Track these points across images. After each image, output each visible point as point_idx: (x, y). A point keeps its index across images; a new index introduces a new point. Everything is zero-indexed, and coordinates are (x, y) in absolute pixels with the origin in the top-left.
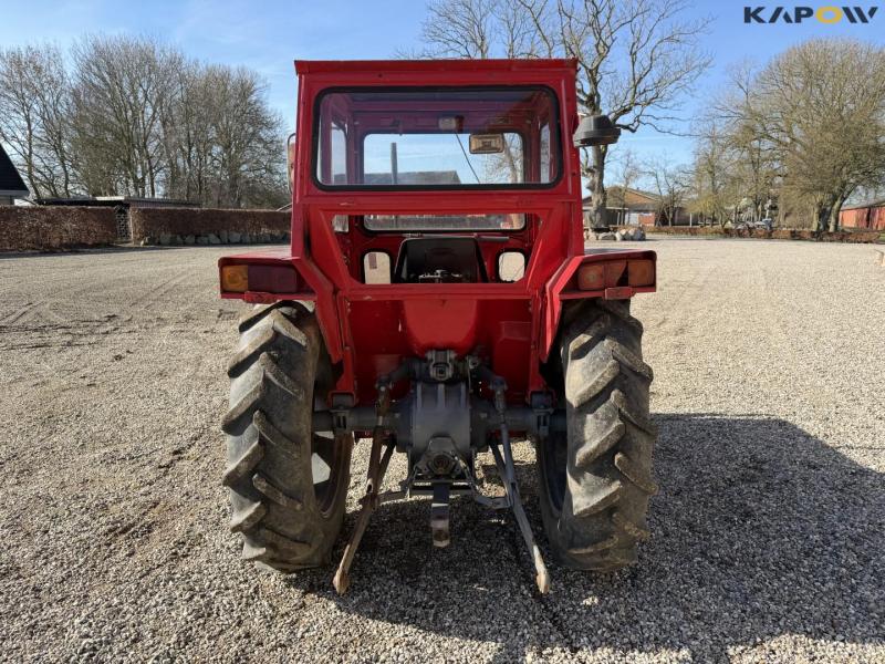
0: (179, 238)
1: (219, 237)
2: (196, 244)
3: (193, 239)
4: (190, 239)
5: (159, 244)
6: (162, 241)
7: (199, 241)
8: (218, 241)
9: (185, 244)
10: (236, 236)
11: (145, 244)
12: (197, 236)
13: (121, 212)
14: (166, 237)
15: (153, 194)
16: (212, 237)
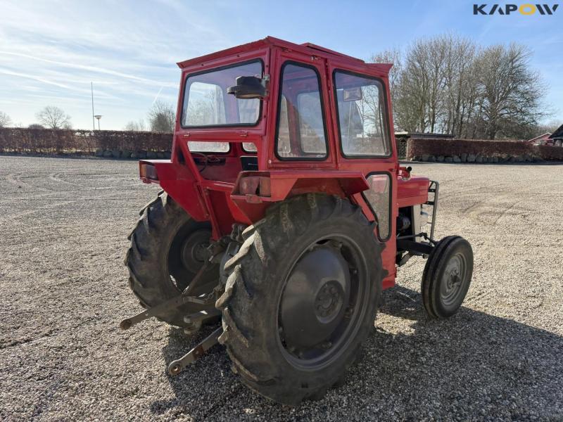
0: (434, 158)
1: (460, 157)
2: (444, 162)
3: (443, 158)
4: (441, 158)
5: (421, 160)
6: (424, 159)
7: (446, 160)
8: (459, 160)
9: (437, 161)
10: (472, 157)
11: (413, 160)
12: (445, 157)
13: (403, 141)
14: (426, 156)
15: (432, 131)
16: (456, 158)
